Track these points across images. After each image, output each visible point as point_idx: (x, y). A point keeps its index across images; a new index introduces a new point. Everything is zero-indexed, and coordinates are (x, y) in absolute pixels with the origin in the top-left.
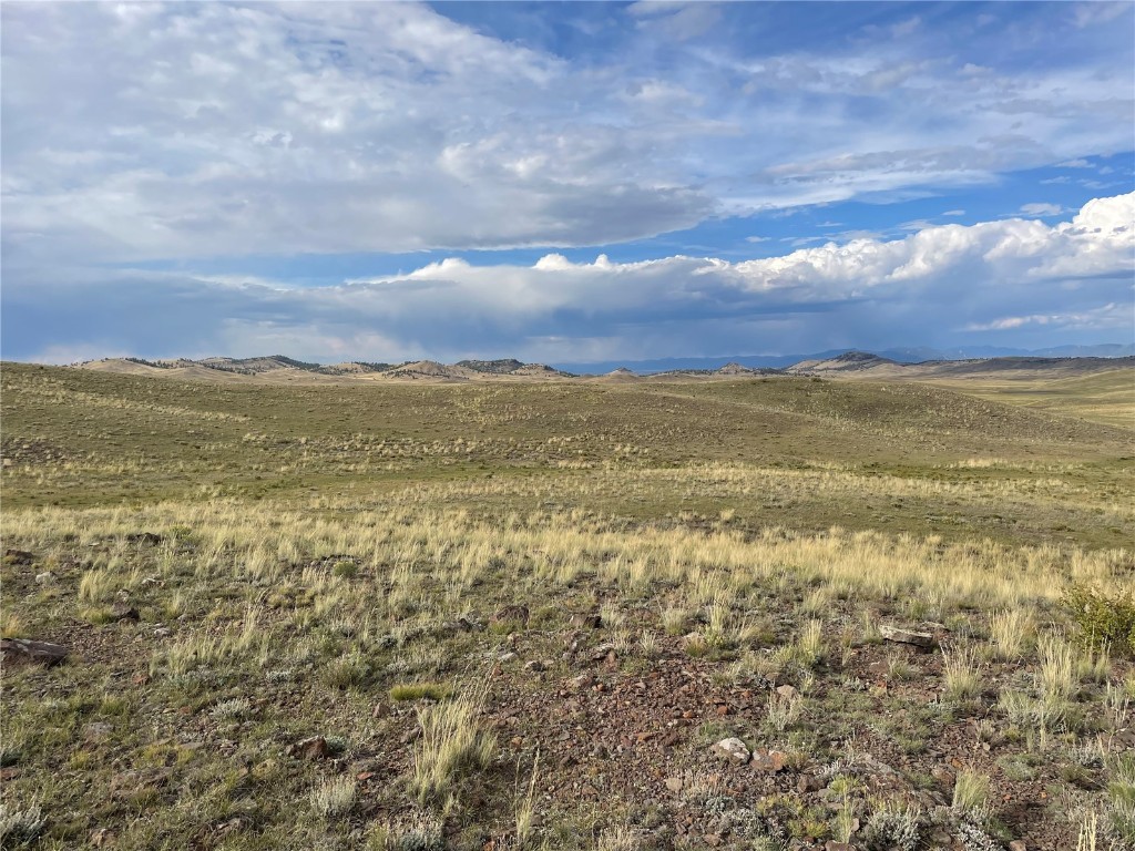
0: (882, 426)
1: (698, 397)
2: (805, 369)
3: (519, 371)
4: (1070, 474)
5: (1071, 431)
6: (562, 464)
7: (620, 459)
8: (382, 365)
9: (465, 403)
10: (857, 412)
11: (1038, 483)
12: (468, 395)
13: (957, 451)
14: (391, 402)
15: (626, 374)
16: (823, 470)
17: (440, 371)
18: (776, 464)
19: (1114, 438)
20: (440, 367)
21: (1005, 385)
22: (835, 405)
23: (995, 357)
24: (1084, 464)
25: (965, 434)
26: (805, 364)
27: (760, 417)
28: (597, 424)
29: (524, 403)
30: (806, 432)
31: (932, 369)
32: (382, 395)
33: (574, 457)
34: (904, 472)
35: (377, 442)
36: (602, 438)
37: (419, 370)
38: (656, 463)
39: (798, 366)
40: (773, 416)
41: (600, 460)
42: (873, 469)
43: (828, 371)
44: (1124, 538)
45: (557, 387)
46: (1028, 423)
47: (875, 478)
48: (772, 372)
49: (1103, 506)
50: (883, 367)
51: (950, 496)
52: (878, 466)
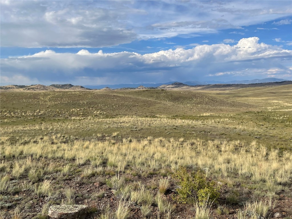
0: (180, 104)
1: (125, 95)
2: (163, 88)
3: (72, 88)
4: (231, 117)
5: (233, 105)
6: (73, 118)
7: (95, 116)
10: (174, 100)
11: (221, 120)
13: (201, 111)
14: (16, 98)
15: (108, 89)
16: (159, 117)
17: (44, 88)
18: (146, 116)
19: (245, 106)
20: (44, 86)
21: (218, 92)
22: (167, 97)
23: (216, 84)
24: (236, 114)
25: (204, 106)
26: (163, 86)
27: (144, 101)
28: (89, 104)
29: (65, 98)
30: (157, 106)
31: (199, 88)
32: (13, 95)
34: (184, 117)
35: (5, 111)
36: (91, 109)
37: (36, 88)
38: (107, 117)
39: (161, 87)
40: (148, 101)
41: (88, 116)
42: (175, 117)
43: (169, 88)
44: (241, 136)
45: (78, 92)
46: (222, 103)
47: (173, 120)
48: (153, 88)
49: (237, 127)
50: (185, 87)
51: (193, 125)
52: (177, 116)
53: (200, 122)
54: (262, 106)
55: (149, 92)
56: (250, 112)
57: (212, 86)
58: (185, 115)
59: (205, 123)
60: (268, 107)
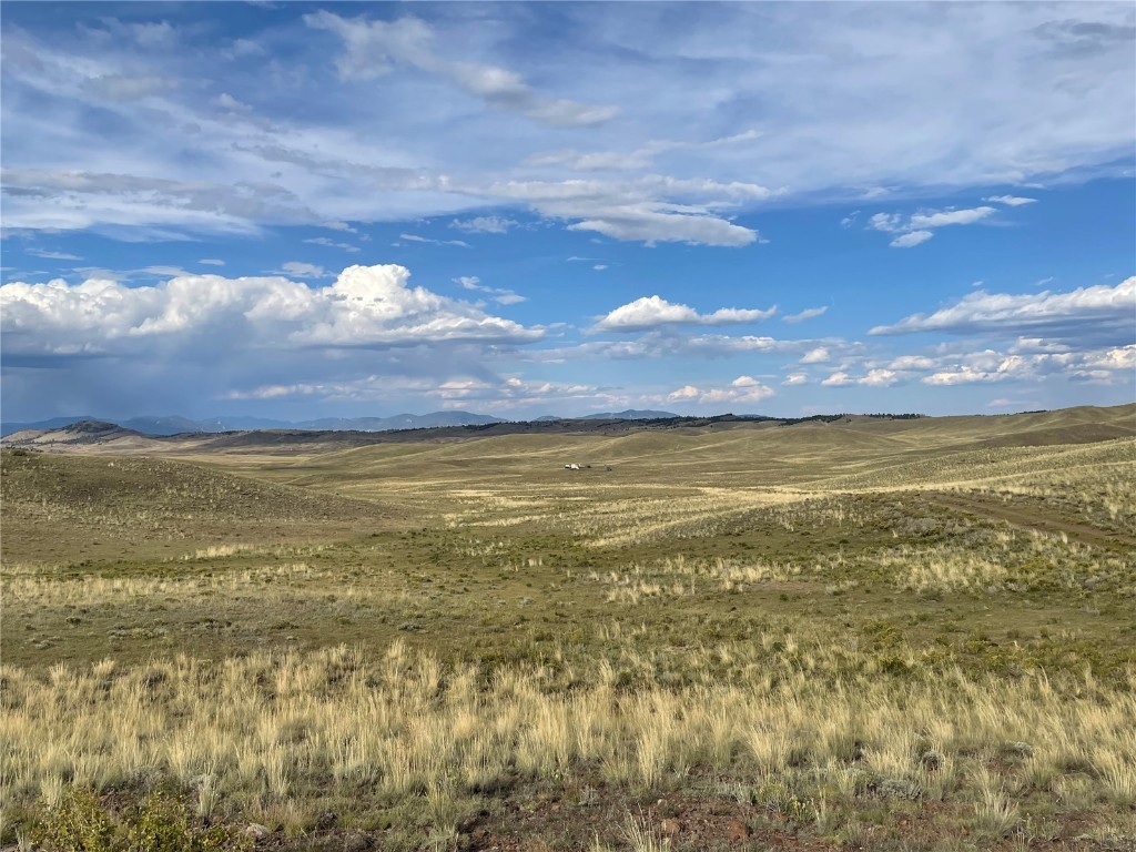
0: (106, 513)
2: (21, 442)
4: (318, 556)
5: (324, 509)
10: (73, 495)
11: (280, 571)
13: (199, 539)
19: (368, 514)
21: (267, 460)
22: (42, 485)
23: (257, 429)
24: (335, 544)
25: (210, 517)
26: (21, 436)
31: (188, 445)
34: (119, 569)
42: (78, 571)
43: (52, 445)
44: (353, 628)
46: (281, 503)
49: (338, 593)
50: (127, 441)
51: (160, 597)
52: (87, 565)
53: (191, 585)
54: (427, 512)
56: (388, 534)
57: (244, 437)
58: (127, 558)
59: (215, 586)
60: (445, 513)
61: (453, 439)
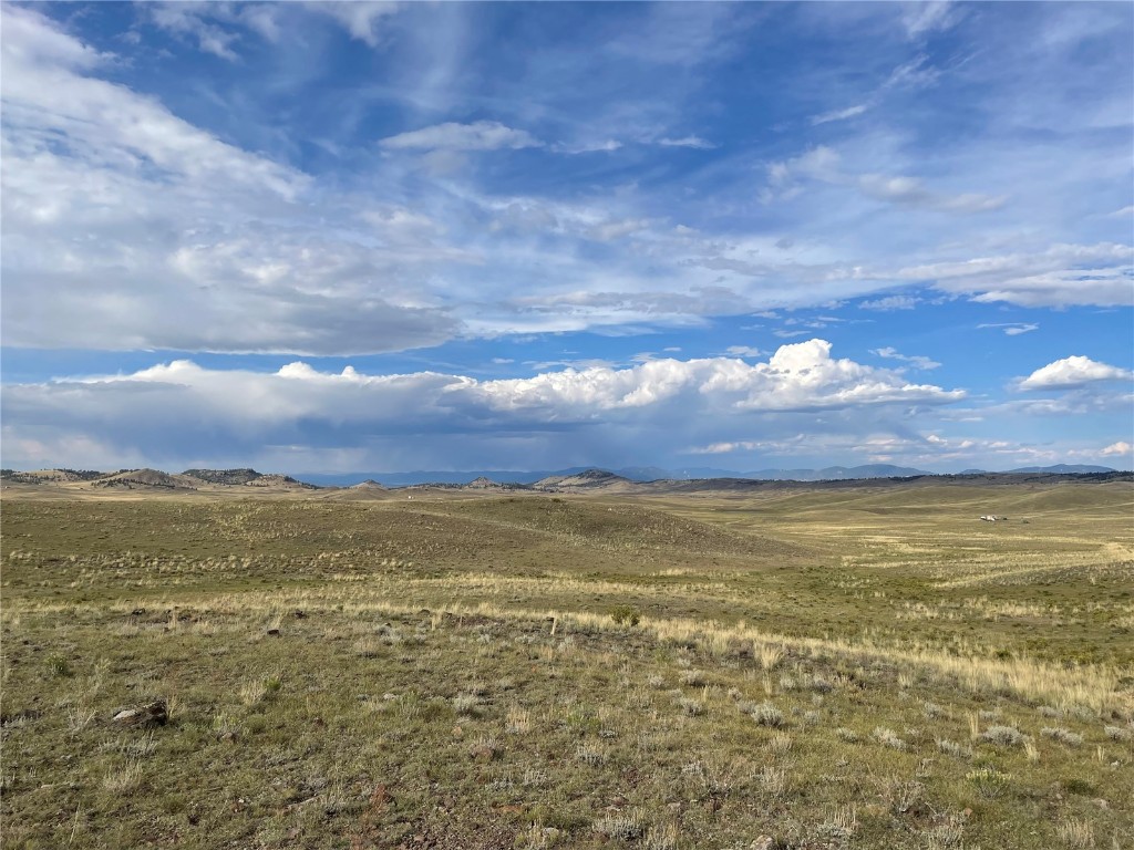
0: (607, 542)
2: (550, 486)
3: (256, 482)
5: (752, 546)
6: (336, 577)
7: (388, 572)
8: (92, 473)
9: (227, 521)
10: (588, 530)
11: (707, 586)
12: (229, 513)
13: (662, 563)
15: (373, 487)
16: (554, 578)
17: (163, 482)
18: (519, 574)
19: (782, 552)
20: (162, 476)
22: (570, 522)
24: (751, 573)
25: (671, 548)
27: (507, 533)
28: (362, 540)
30: (545, 546)
33: (346, 571)
34: (614, 578)
35: (149, 559)
36: (369, 554)
37: (137, 479)
38: (420, 575)
39: (544, 482)
40: (518, 533)
41: (370, 573)
42: (594, 577)
43: (572, 491)
46: (720, 541)
47: (592, 583)
48: (520, 487)
50: (619, 485)
51: (636, 594)
52: (597, 575)
53: (653, 589)
54: (831, 554)
55: (518, 505)
56: (792, 568)
57: (703, 485)
58: (619, 572)
59: (665, 591)
60: (845, 555)
61: (880, 488)
